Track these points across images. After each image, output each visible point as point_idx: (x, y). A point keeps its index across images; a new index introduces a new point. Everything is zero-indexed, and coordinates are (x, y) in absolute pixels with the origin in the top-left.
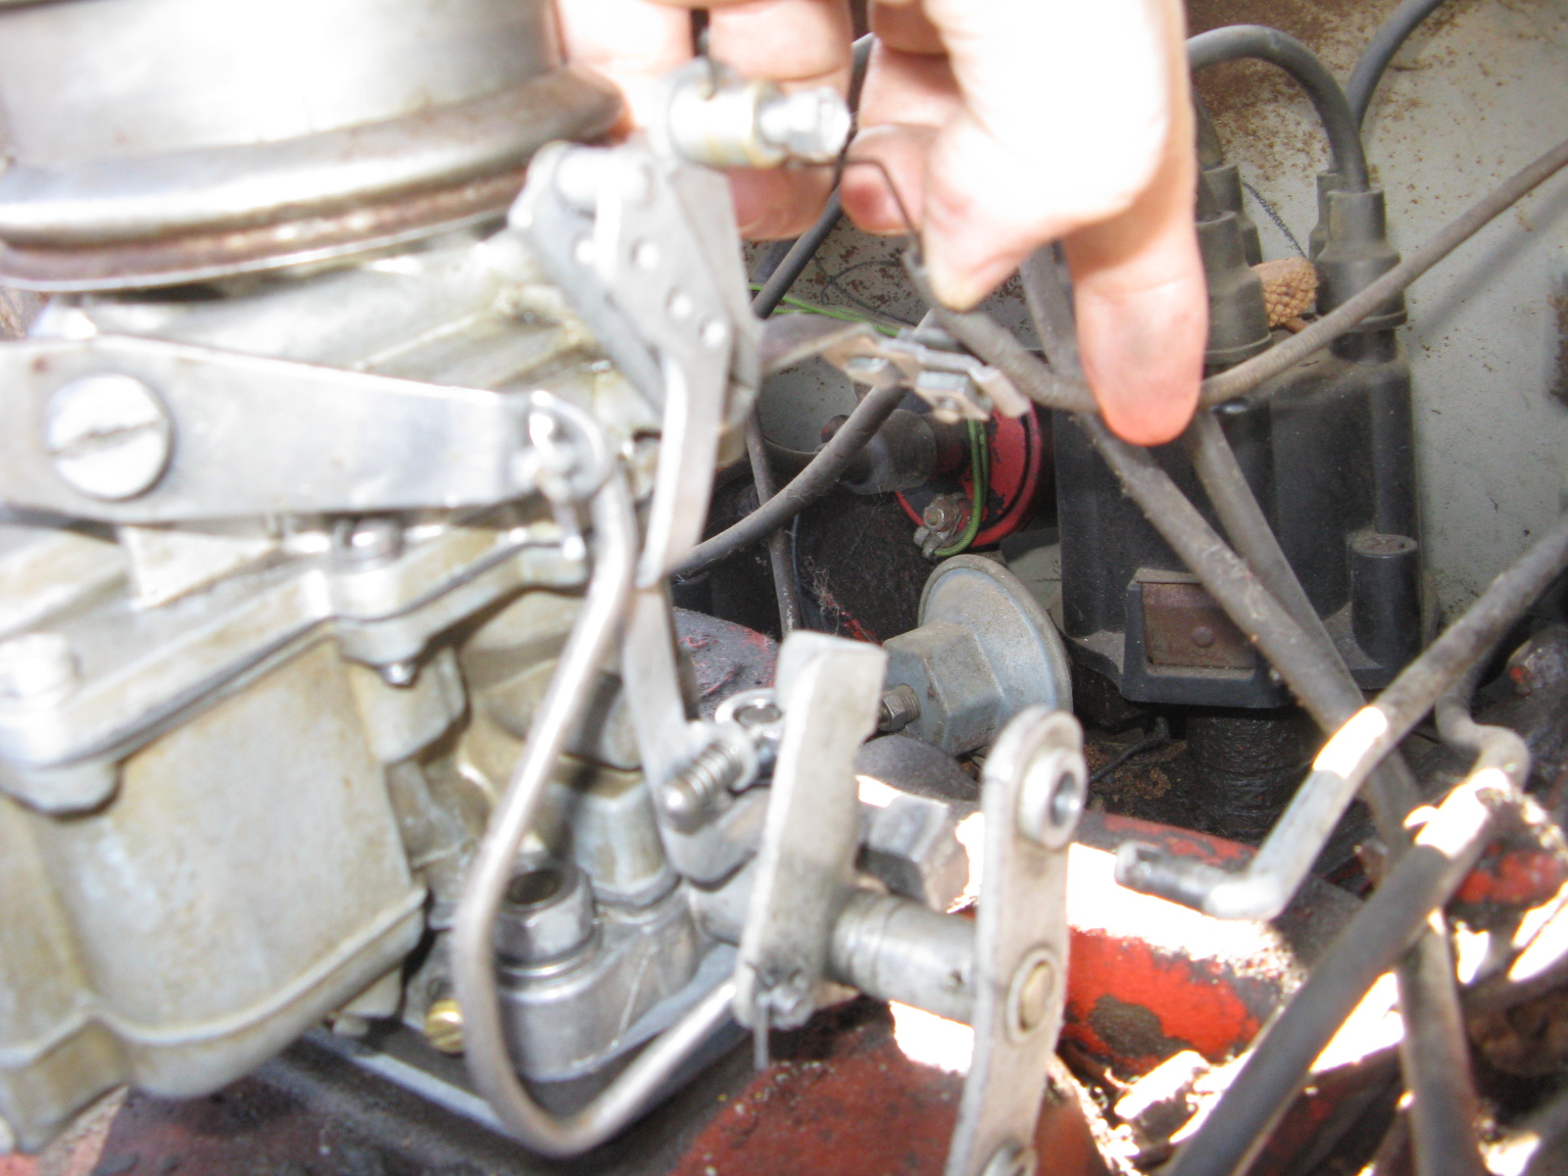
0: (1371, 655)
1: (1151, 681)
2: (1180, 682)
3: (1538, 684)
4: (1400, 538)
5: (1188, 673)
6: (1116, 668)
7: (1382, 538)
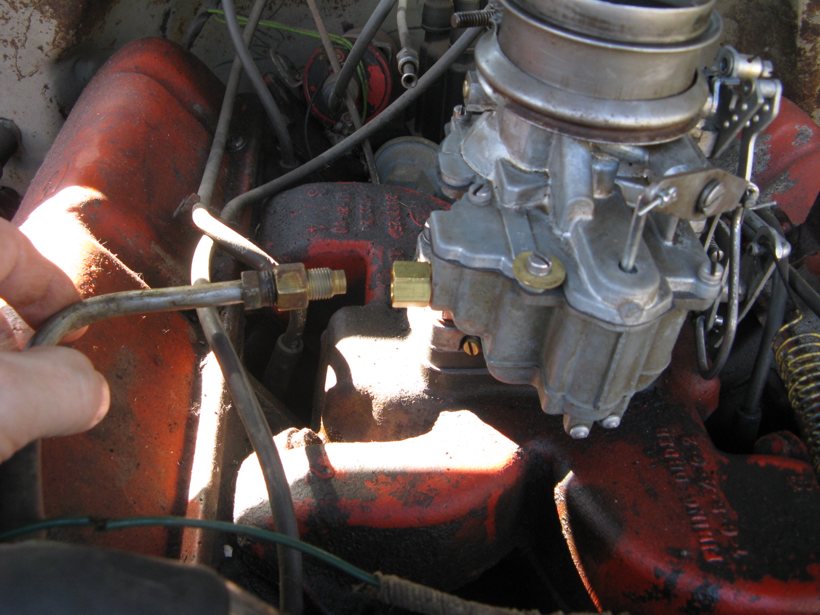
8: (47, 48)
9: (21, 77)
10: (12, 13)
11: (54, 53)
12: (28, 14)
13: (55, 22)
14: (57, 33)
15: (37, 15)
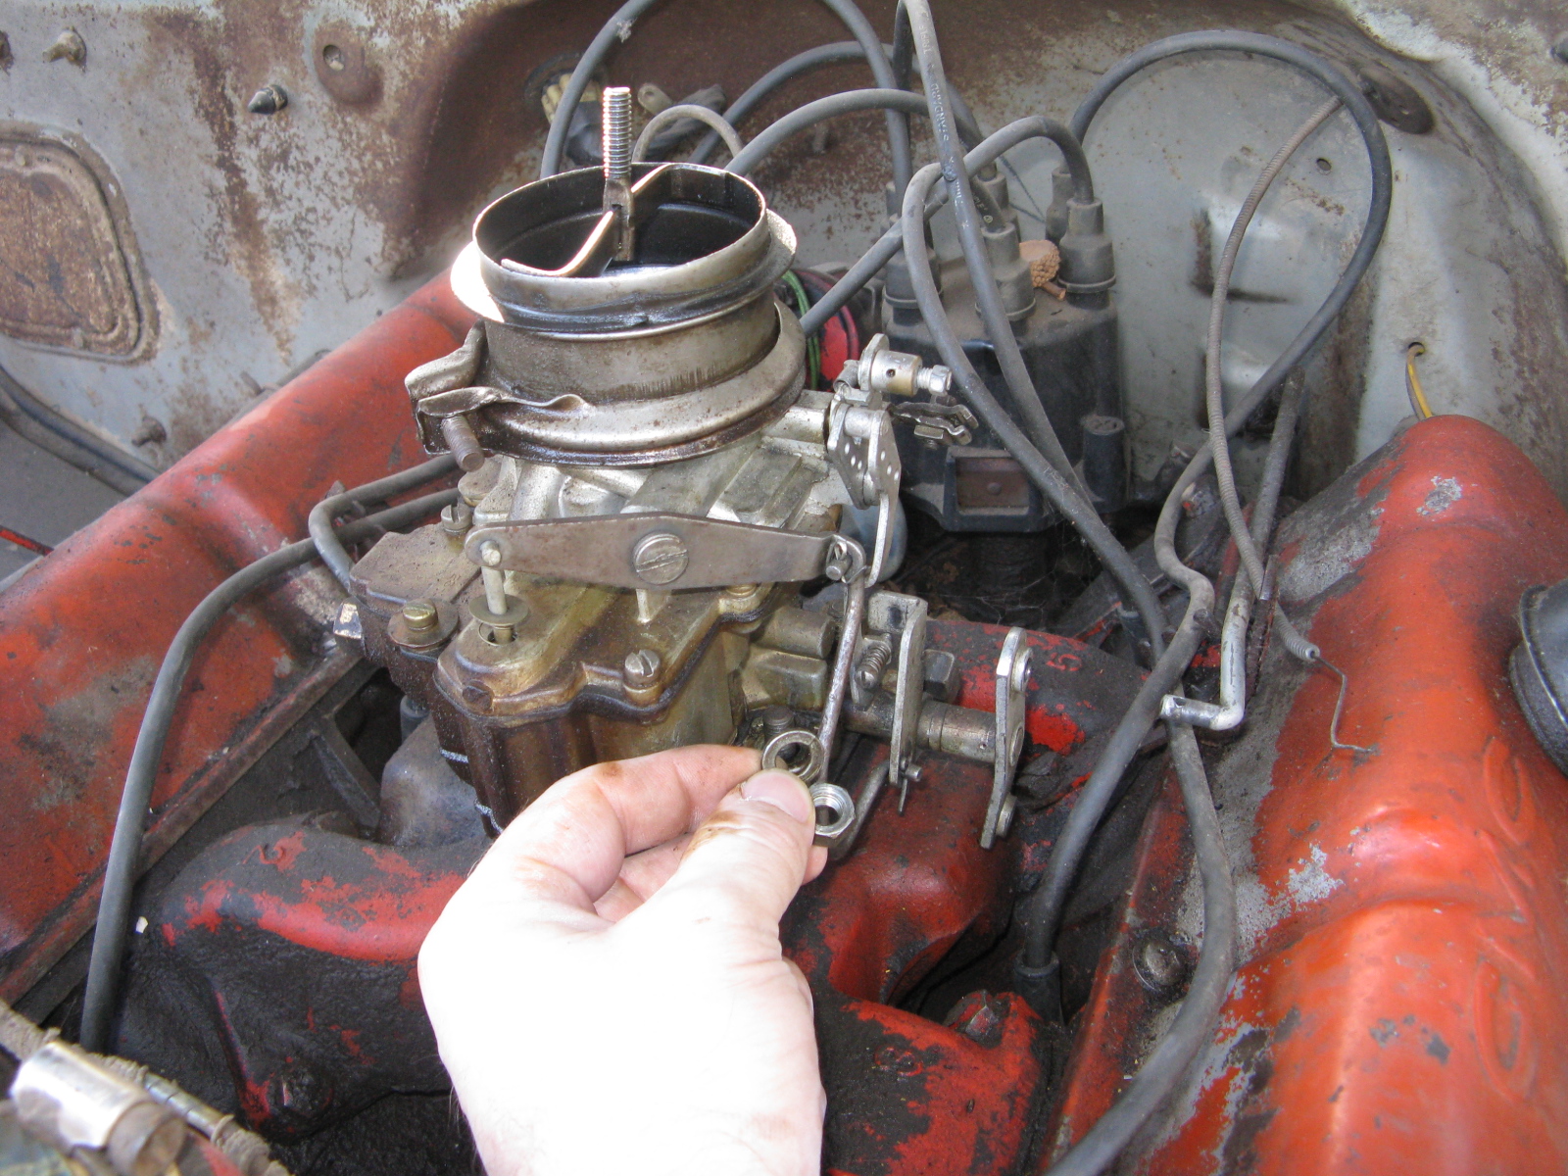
0: (1098, 495)
1: (962, 518)
2: (981, 518)
3: (1199, 512)
4: (1114, 420)
5: (986, 512)
6: (937, 510)
7: (1103, 419)
8: (376, 261)
9: (349, 297)
10: (334, 212)
11: (386, 268)
12: (350, 215)
13: (381, 226)
14: (385, 241)
15: (361, 217)
